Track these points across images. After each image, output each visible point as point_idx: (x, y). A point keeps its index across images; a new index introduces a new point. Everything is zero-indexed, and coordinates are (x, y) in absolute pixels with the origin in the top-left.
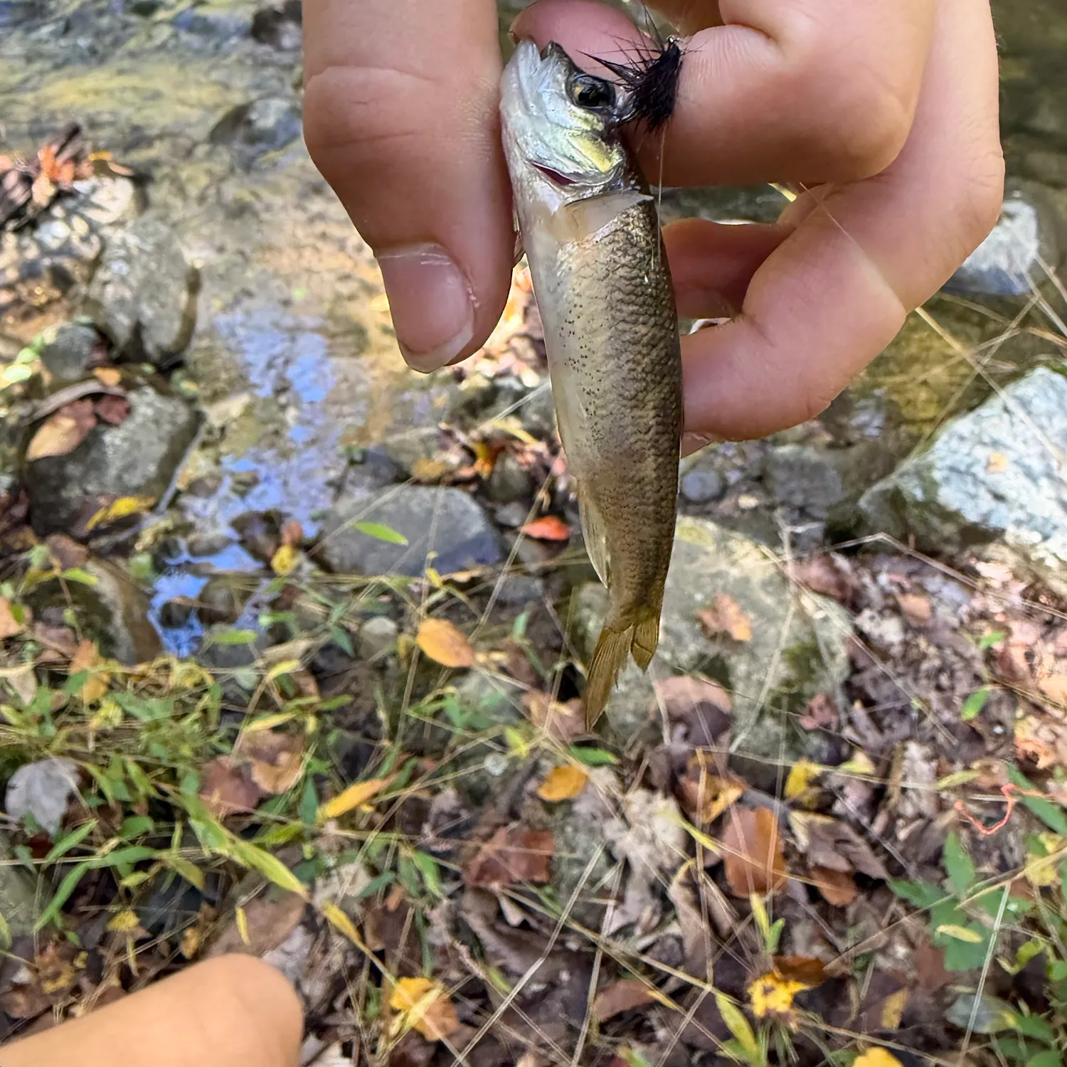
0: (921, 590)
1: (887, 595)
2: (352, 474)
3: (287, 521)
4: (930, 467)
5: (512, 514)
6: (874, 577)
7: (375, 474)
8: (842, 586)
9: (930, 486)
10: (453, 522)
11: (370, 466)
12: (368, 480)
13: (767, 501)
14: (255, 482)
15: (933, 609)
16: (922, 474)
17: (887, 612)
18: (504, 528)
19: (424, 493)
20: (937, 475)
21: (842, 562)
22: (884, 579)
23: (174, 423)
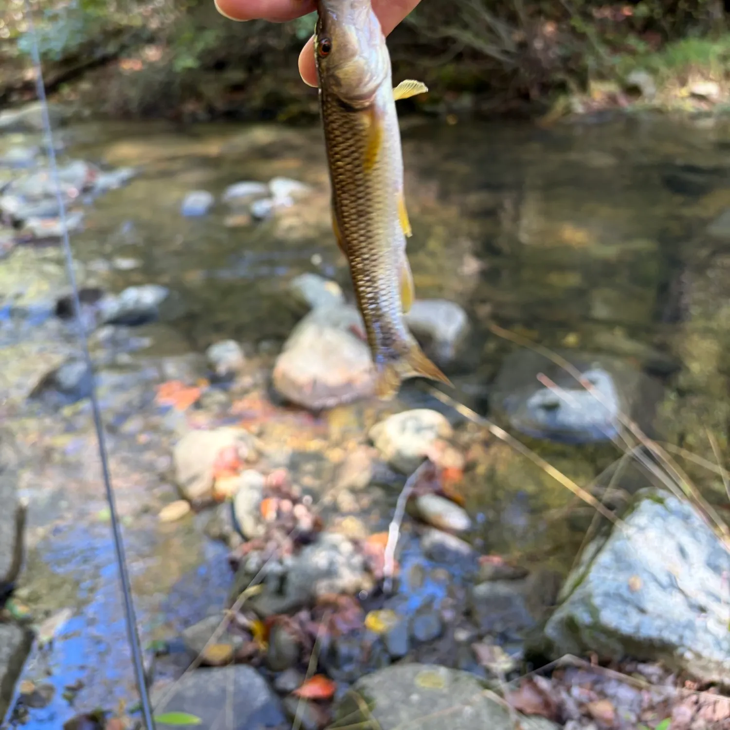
0: (603, 695)
1: (581, 705)
2: (159, 667)
3: (109, 718)
4: (590, 596)
5: (288, 680)
6: (568, 690)
7: (176, 662)
8: (547, 704)
9: (594, 612)
10: (243, 695)
11: (172, 656)
12: (171, 668)
13: (475, 632)
14: (80, 686)
15: (615, 711)
16: (586, 601)
17: (585, 720)
18: (283, 694)
19: (217, 674)
20: (597, 601)
21: (543, 683)
22: (576, 691)
23: (9, 645)
